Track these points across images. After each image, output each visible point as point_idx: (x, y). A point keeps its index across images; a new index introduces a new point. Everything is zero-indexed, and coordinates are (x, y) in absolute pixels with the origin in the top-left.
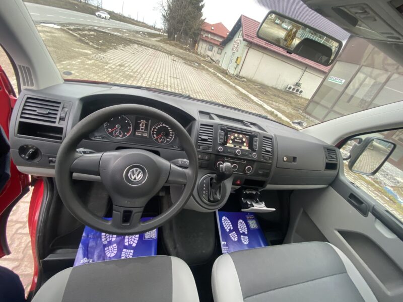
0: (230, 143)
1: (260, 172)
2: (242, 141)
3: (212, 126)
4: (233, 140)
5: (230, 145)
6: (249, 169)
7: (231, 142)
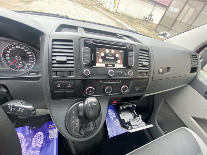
0: (99, 63)
1: (137, 89)
2: (115, 57)
3: (71, 41)
4: (103, 58)
5: (100, 64)
6: (125, 89)
7: (101, 60)
